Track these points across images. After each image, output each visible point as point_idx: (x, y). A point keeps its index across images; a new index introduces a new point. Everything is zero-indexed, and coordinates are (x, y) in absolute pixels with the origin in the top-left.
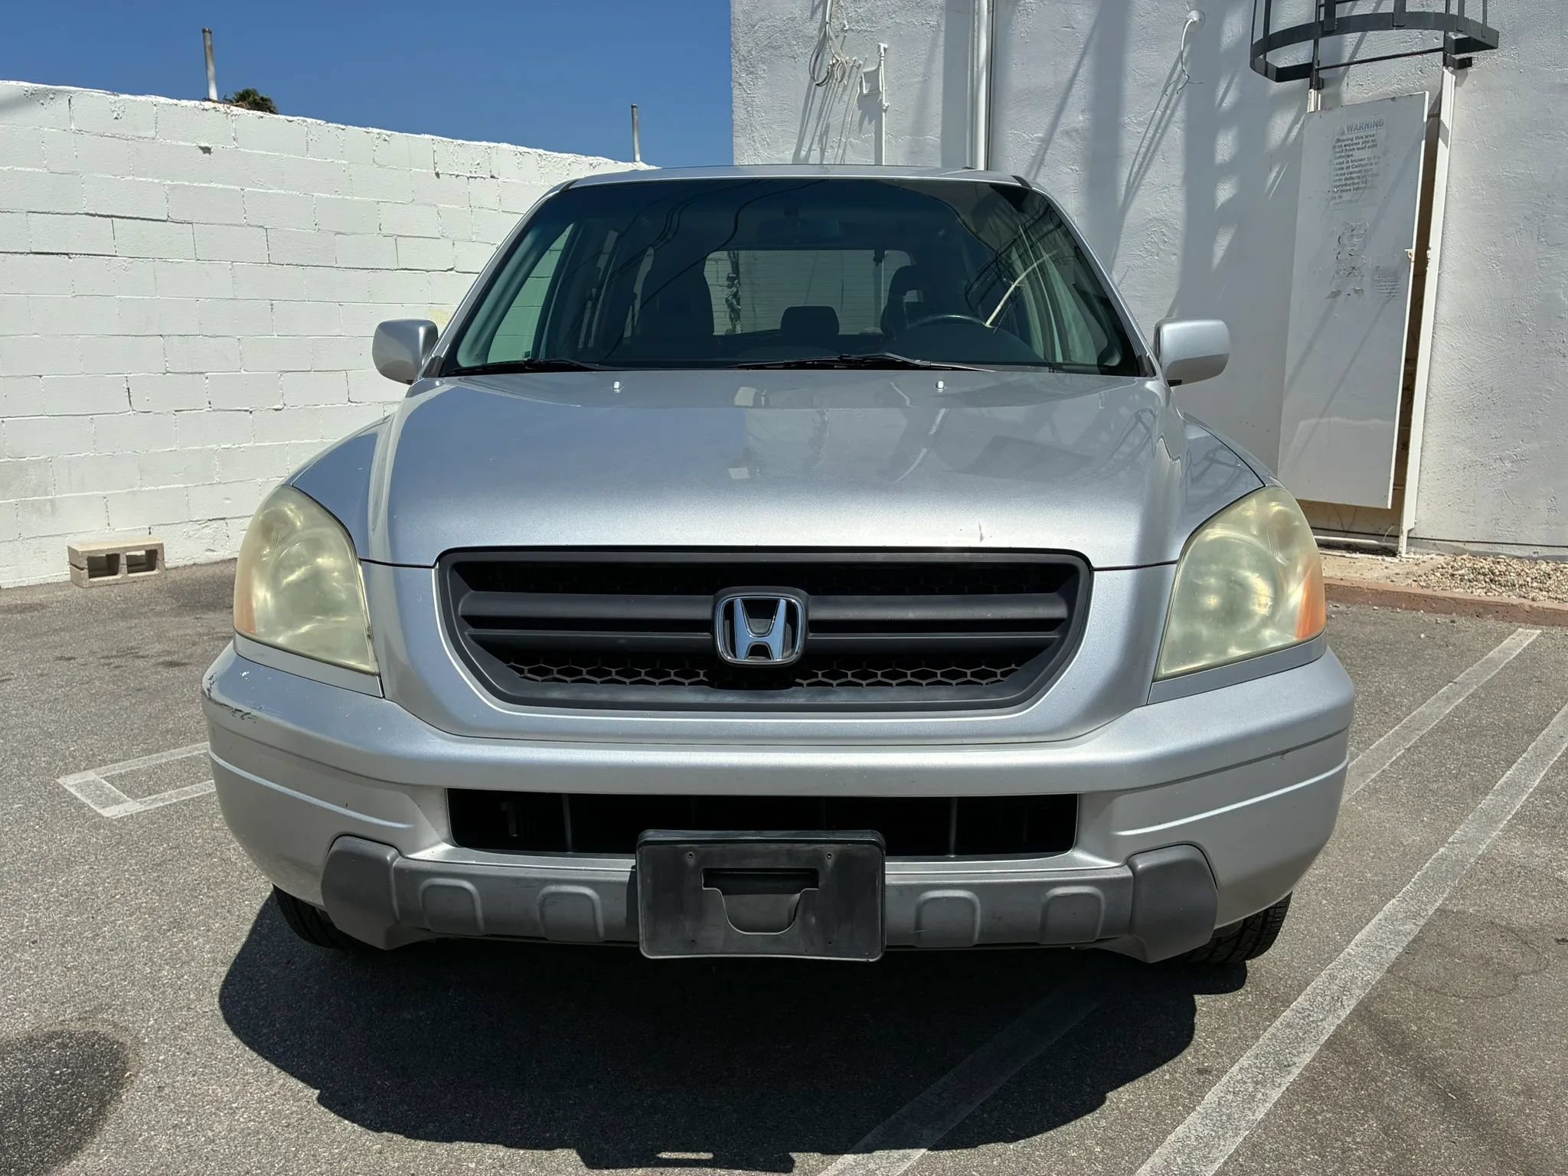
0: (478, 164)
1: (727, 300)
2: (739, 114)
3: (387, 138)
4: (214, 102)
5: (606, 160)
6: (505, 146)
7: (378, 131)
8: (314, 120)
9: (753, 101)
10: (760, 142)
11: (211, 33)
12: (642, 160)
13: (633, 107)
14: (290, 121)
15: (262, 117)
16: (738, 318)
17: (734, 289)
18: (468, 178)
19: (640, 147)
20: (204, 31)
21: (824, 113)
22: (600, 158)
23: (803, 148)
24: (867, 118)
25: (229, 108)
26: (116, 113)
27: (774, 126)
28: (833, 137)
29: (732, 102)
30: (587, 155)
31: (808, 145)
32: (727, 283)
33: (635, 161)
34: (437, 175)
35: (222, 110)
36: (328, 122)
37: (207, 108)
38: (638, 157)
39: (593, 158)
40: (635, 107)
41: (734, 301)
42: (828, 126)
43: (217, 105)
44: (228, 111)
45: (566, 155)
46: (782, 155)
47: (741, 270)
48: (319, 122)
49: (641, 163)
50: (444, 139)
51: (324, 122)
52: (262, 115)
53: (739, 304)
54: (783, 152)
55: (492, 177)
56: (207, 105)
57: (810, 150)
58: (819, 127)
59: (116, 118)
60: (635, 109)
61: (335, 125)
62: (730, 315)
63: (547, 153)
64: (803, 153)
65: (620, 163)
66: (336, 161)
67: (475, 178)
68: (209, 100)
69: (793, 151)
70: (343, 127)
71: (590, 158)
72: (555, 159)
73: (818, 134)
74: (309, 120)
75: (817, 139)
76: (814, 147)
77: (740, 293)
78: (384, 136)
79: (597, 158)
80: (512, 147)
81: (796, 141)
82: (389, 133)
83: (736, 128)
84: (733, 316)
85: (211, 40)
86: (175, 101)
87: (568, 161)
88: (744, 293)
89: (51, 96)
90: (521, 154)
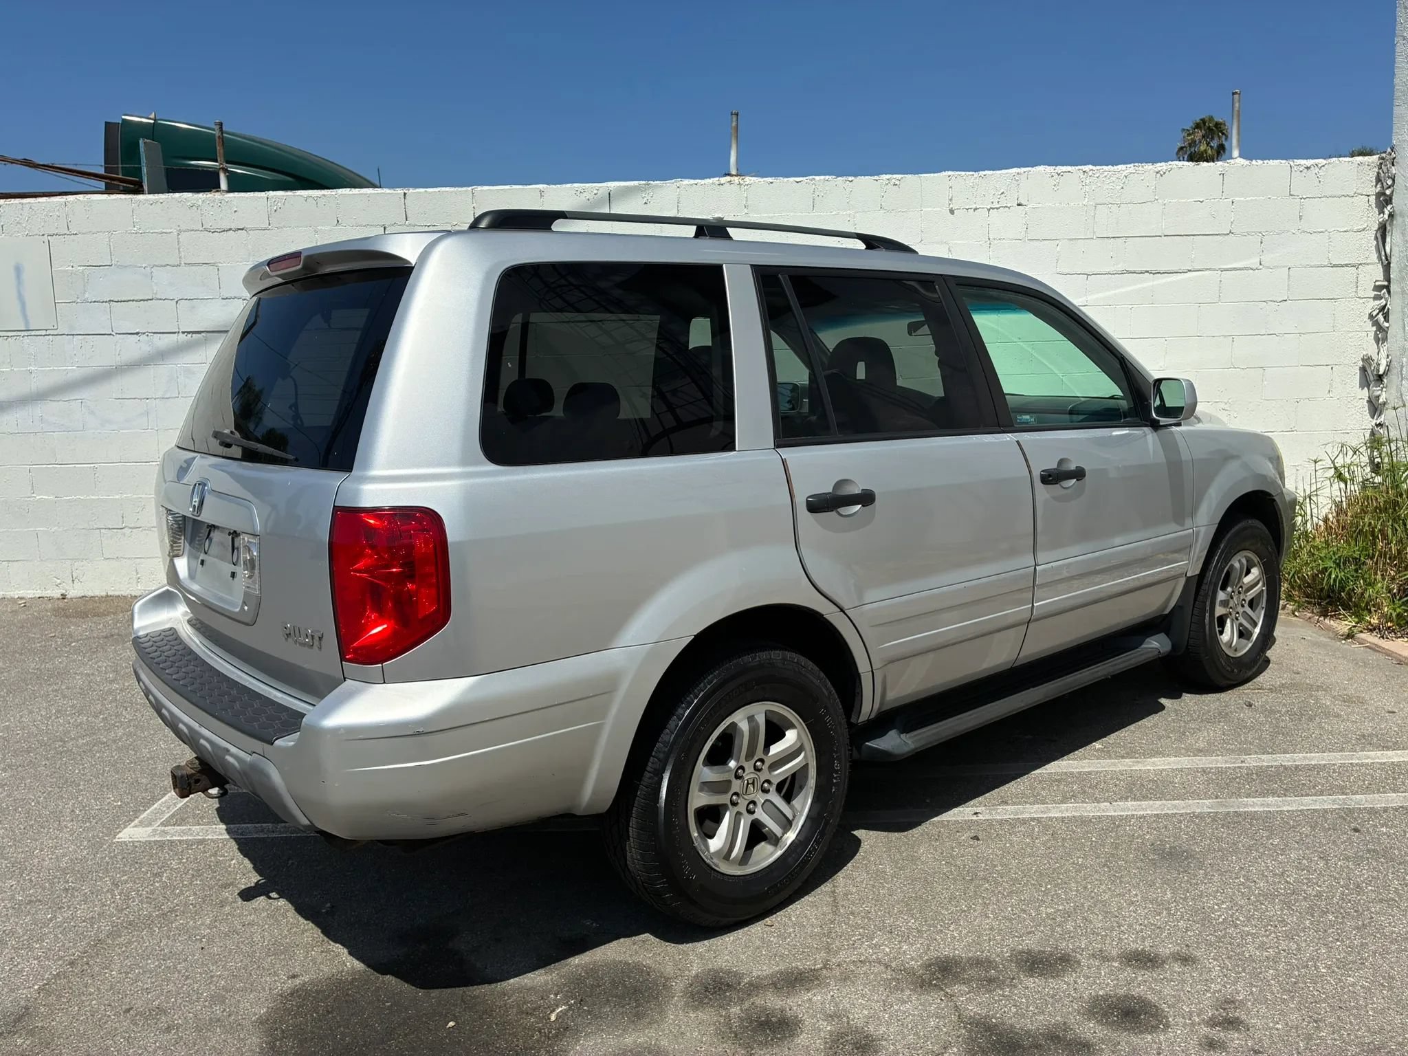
0: (1003, 193)
1: (1371, 317)
3: (897, 182)
4: (732, 176)
6: (1041, 168)
7: (888, 176)
8: (822, 177)
11: (737, 115)
12: (1241, 156)
13: (1232, 94)
14: (798, 182)
15: (772, 183)
16: (1385, 339)
17: (1383, 302)
18: (989, 210)
19: (1239, 141)
20: (732, 114)
25: (743, 179)
26: (645, 199)
29: (1394, 62)
30: (1154, 162)
32: (1373, 294)
33: (1232, 158)
34: (952, 212)
35: (737, 182)
36: (838, 176)
37: (722, 182)
38: (1236, 153)
39: (1163, 164)
40: (1236, 93)
41: (1381, 318)
43: (732, 178)
44: (741, 182)
45: (1120, 167)
47: (1392, 276)
48: (827, 177)
49: (1239, 160)
50: (963, 173)
51: (834, 177)
52: (771, 181)
53: (1387, 321)
55: (1019, 205)
56: (724, 180)
59: (646, 203)
60: (1235, 96)
61: (844, 178)
62: (1376, 336)
63: (1098, 167)
66: (841, 213)
67: (998, 209)
68: (729, 175)
70: (850, 178)
71: (1159, 164)
72: (1106, 174)
74: (817, 178)
77: (1388, 306)
78: (894, 181)
79: (1170, 163)
80: (1049, 169)
82: (899, 176)
84: (1380, 336)
85: (737, 122)
86: (696, 181)
87: (1125, 173)
88: (1394, 304)
89: (596, 192)
90: (1059, 175)
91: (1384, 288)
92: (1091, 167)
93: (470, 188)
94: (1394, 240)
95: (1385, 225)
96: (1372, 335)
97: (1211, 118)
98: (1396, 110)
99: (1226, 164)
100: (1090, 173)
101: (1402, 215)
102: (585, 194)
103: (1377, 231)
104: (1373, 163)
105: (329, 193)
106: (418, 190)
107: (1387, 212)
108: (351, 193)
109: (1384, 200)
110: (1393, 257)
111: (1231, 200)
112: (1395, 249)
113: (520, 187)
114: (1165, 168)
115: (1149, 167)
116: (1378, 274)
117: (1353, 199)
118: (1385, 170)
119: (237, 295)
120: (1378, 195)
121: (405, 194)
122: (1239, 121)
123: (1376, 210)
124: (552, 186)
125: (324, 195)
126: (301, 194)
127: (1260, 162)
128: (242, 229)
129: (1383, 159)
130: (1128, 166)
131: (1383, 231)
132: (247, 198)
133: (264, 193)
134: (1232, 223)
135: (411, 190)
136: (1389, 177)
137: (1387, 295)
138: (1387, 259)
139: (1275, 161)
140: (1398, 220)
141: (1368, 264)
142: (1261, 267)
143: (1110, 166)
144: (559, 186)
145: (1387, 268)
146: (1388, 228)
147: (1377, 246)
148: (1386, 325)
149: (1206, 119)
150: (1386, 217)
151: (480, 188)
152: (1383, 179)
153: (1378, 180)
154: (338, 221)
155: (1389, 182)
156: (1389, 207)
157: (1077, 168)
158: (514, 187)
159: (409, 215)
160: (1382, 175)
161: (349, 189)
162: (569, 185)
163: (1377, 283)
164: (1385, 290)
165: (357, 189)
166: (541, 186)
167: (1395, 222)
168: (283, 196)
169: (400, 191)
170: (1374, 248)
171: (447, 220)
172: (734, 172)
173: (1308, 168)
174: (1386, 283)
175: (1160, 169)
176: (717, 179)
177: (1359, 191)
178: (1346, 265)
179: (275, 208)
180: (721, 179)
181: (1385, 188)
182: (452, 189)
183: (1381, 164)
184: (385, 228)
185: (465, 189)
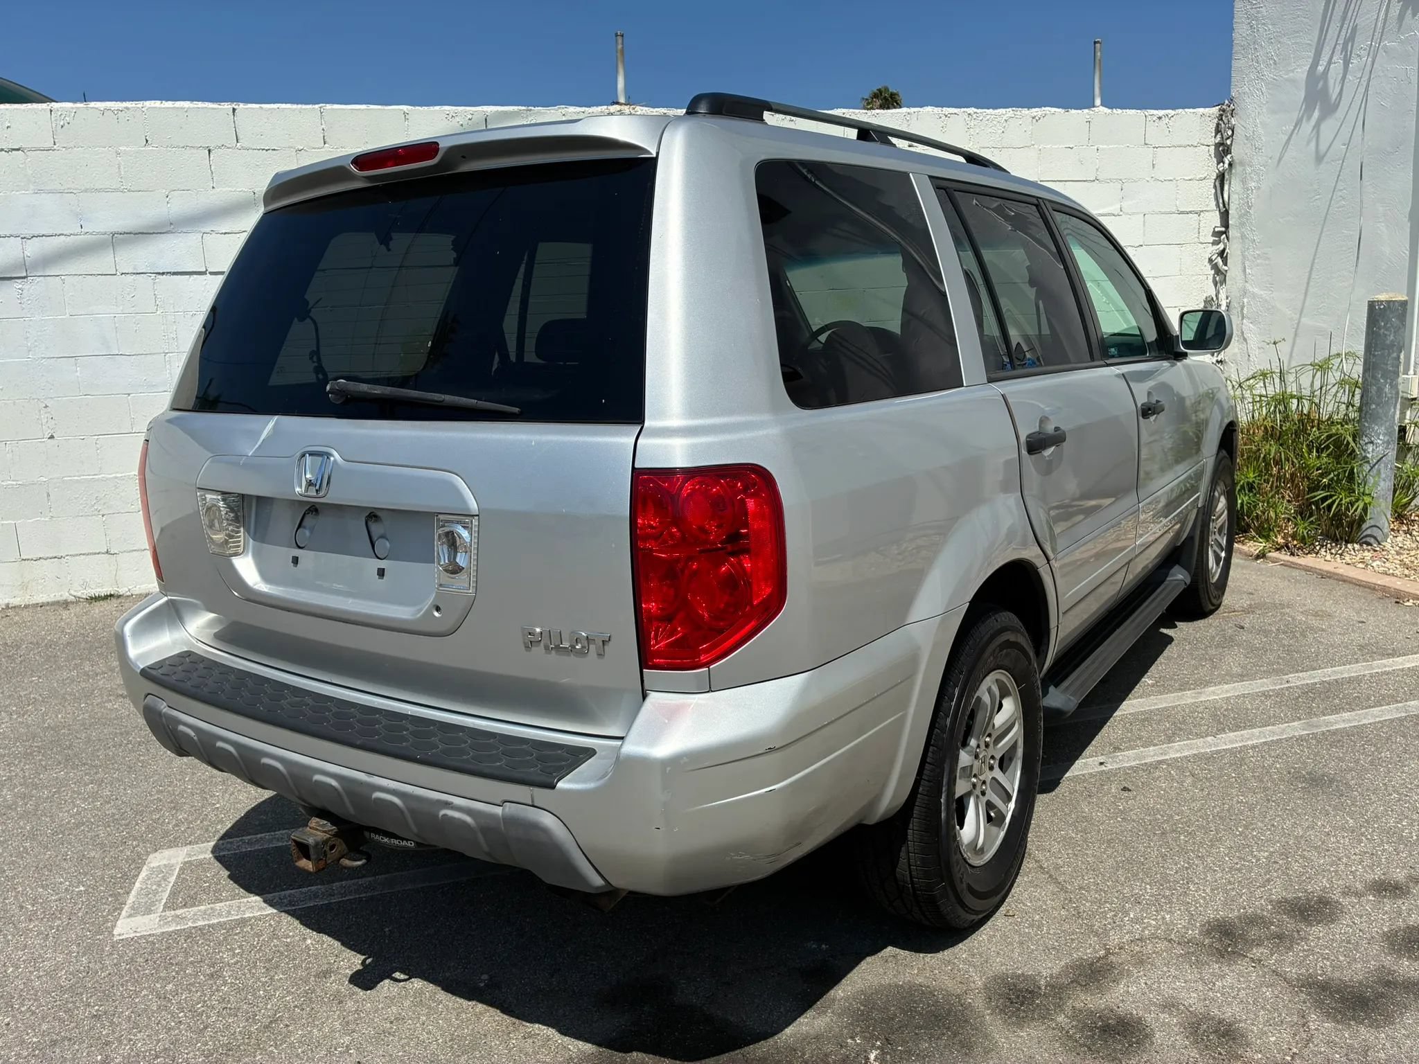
1: (1210, 260)
2: (1241, 30)
4: (621, 104)
5: (1053, 110)
6: (929, 109)
9: (1258, 12)
10: (1264, 63)
11: (623, 36)
12: (1103, 104)
13: (1095, 43)
16: (1224, 281)
17: (1221, 246)
19: (1101, 88)
20: (617, 35)
21: (1350, 14)
22: (1047, 108)
23: (1321, 62)
24: (1409, 11)
25: (634, 109)
27: (1285, 39)
28: (1362, 42)
29: (1233, 17)
30: (1031, 106)
31: (1328, 56)
32: (1211, 239)
33: (1094, 106)
35: (624, 110)
37: (612, 111)
38: (1098, 102)
39: (1037, 109)
40: (1098, 42)
41: (1219, 260)
42: (1355, 29)
43: (623, 107)
44: (632, 111)
45: (1003, 110)
46: (1291, 74)
47: (1230, 222)
49: (1102, 108)
53: (1226, 265)
54: (1293, 71)
56: (617, 107)
57: (1330, 63)
58: (1343, 33)
60: (1098, 45)
62: (1214, 278)
63: (981, 110)
64: (1320, 69)
65: (1073, 111)
68: (618, 103)
69: (1307, 68)
71: (1034, 110)
72: (988, 117)
73: (1341, 41)
75: (1339, 48)
76: (1335, 59)
77: (1227, 250)
79: (1043, 108)
80: (938, 109)
81: (1312, 55)
83: (1235, 49)
84: (1217, 279)
85: (623, 44)
86: (583, 109)
87: (1005, 118)
88: (1234, 250)
89: (470, 117)
90: (946, 116)
91: (1222, 233)
92: (975, 110)
93: (317, 106)
94: (1234, 188)
95: (1223, 174)
96: (1211, 278)
97: (887, 89)
98: (1235, 64)
99: (1091, 112)
100: (974, 116)
101: (1242, 164)
102: (457, 119)
103: (1215, 180)
104: (1213, 114)
105: (134, 105)
106: (250, 106)
107: (1227, 162)
108: (162, 106)
109: (1222, 150)
110: (1231, 204)
111: (1096, 147)
112: (1234, 197)
113: (379, 107)
114: (1040, 113)
115: (1025, 111)
116: (1215, 220)
117: (1196, 149)
118: (1226, 121)
119: (14, 233)
120: (1217, 145)
121: (234, 110)
122: (1100, 70)
123: (1215, 160)
124: (417, 108)
125: (127, 108)
126: (96, 106)
127: (1119, 111)
128: (18, 150)
129: (1224, 111)
130: (1008, 110)
131: (1221, 178)
132: (24, 110)
133: (45, 104)
134: (1097, 170)
135: (242, 105)
136: (1229, 128)
137: (1226, 241)
138: (1224, 206)
139: (1134, 111)
140: (1237, 169)
141: (1208, 211)
142: (1121, 213)
143: (991, 110)
144: (426, 108)
145: (1225, 216)
146: (1227, 176)
147: (1216, 193)
148: (1226, 268)
149: (883, 90)
150: (1226, 166)
151: (329, 106)
152: (1223, 131)
153: (1218, 131)
154: (147, 141)
155: (1230, 133)
156: (1229, 156)
157: (963, 110)
158: (372, 107)
159: (240, 136)
160: (1223, 125)
161: (159, 102)
162: (437, 108)
163: (1217, 230)
164: (1224, 236)
165: (170, 102)
166: (405, 108)
167: (1233, 171)
168: (72, 108)
169: (227, 106)
170: (1213, 196)
171: (290, 144)
172: (622, 100)
173: (1160, 118)
174: (1223, 229)
175: (1035, 114)
176: (606, 107)
177: (1202, 142)
178: (1191, 212)
179: (62, 123)
180: (609, 107)
181: (1225, 138)
182: (295, 106)
183: (1221, 115)
184: (209, 151)
185: (310, 106)
